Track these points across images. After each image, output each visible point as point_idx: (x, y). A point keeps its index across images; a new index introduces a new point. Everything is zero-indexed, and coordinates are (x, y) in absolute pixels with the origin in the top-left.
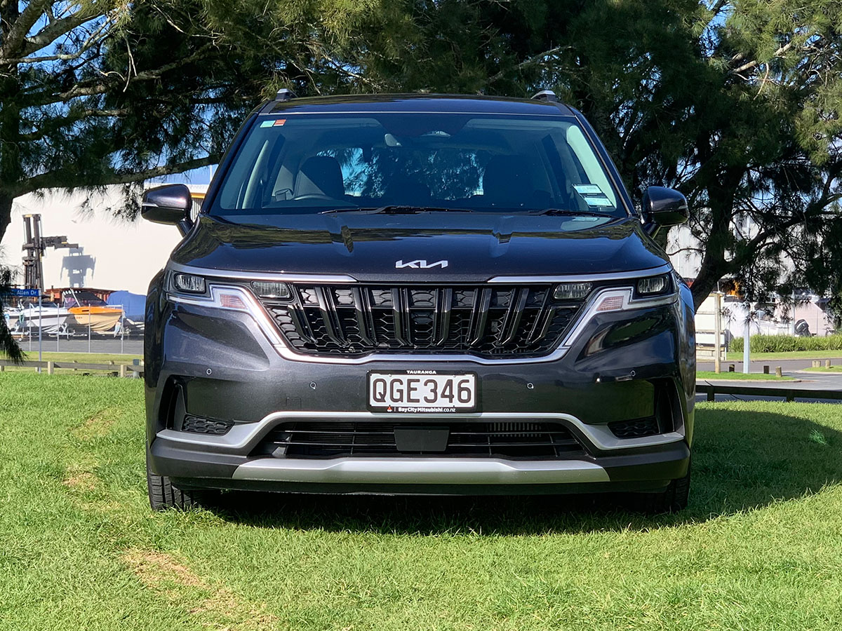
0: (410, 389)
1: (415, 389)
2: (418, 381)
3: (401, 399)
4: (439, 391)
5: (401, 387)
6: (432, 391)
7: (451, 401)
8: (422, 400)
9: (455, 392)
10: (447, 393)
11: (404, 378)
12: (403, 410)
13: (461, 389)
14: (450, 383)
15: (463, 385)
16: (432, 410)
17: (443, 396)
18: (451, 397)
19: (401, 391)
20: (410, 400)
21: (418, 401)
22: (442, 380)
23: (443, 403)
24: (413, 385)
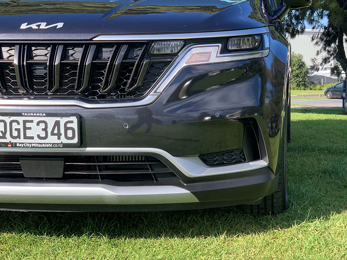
0: (25, 128)
1: (30, 128)
2: (32, 121)
3: (19, 137)
4: (49, 130)
5: (18, 127)
6: (43, 130)
7: (59, 138)
8: (36, 137)
10: (56, 131)
11: (21, 119)
12: (20, 145)
13: (66, 129)
14: (57, 124)
16: (44, 145)
17: (53, 134)
18: (59, 135)
19: (18, 130)
20: (25, 137)
21: (32, 138)
22: (51, 121)
23: (53, 139)
24: (28, 125)
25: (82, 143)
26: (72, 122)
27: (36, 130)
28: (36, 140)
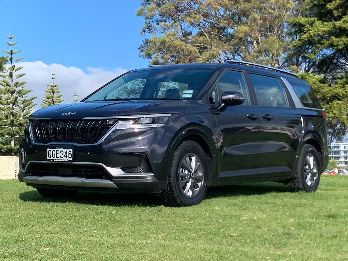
1: (58, 154)
4: (64, 155)
8: (60, 157)
9: (68, 155)
10: (66, 155)
13: (69, 154)
15: (70, 153)
16: (62, 161)
17: (65, 156)
18: (67, 156)
19: (55, 154)
20: (57, 157)
21: (58, 157)
23: (65, 158)
25: (74, 160)
26: (71, 151)
27: (60, 155)
28: (60, 158)
